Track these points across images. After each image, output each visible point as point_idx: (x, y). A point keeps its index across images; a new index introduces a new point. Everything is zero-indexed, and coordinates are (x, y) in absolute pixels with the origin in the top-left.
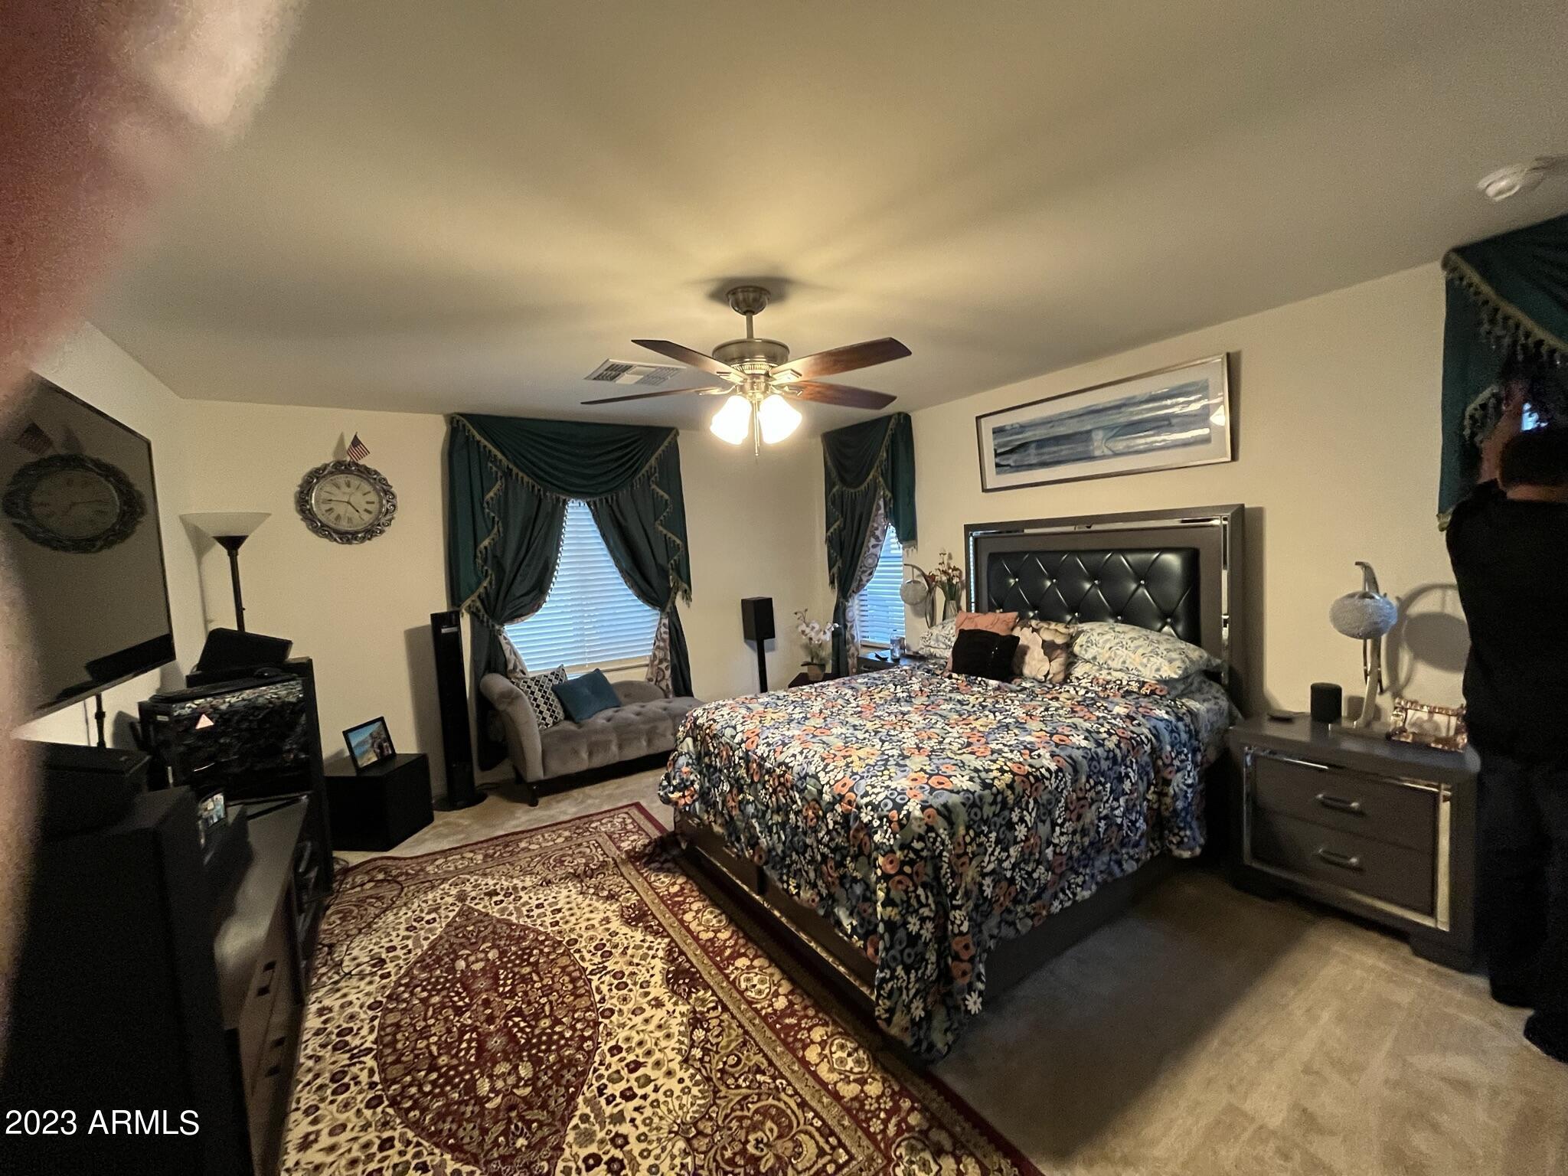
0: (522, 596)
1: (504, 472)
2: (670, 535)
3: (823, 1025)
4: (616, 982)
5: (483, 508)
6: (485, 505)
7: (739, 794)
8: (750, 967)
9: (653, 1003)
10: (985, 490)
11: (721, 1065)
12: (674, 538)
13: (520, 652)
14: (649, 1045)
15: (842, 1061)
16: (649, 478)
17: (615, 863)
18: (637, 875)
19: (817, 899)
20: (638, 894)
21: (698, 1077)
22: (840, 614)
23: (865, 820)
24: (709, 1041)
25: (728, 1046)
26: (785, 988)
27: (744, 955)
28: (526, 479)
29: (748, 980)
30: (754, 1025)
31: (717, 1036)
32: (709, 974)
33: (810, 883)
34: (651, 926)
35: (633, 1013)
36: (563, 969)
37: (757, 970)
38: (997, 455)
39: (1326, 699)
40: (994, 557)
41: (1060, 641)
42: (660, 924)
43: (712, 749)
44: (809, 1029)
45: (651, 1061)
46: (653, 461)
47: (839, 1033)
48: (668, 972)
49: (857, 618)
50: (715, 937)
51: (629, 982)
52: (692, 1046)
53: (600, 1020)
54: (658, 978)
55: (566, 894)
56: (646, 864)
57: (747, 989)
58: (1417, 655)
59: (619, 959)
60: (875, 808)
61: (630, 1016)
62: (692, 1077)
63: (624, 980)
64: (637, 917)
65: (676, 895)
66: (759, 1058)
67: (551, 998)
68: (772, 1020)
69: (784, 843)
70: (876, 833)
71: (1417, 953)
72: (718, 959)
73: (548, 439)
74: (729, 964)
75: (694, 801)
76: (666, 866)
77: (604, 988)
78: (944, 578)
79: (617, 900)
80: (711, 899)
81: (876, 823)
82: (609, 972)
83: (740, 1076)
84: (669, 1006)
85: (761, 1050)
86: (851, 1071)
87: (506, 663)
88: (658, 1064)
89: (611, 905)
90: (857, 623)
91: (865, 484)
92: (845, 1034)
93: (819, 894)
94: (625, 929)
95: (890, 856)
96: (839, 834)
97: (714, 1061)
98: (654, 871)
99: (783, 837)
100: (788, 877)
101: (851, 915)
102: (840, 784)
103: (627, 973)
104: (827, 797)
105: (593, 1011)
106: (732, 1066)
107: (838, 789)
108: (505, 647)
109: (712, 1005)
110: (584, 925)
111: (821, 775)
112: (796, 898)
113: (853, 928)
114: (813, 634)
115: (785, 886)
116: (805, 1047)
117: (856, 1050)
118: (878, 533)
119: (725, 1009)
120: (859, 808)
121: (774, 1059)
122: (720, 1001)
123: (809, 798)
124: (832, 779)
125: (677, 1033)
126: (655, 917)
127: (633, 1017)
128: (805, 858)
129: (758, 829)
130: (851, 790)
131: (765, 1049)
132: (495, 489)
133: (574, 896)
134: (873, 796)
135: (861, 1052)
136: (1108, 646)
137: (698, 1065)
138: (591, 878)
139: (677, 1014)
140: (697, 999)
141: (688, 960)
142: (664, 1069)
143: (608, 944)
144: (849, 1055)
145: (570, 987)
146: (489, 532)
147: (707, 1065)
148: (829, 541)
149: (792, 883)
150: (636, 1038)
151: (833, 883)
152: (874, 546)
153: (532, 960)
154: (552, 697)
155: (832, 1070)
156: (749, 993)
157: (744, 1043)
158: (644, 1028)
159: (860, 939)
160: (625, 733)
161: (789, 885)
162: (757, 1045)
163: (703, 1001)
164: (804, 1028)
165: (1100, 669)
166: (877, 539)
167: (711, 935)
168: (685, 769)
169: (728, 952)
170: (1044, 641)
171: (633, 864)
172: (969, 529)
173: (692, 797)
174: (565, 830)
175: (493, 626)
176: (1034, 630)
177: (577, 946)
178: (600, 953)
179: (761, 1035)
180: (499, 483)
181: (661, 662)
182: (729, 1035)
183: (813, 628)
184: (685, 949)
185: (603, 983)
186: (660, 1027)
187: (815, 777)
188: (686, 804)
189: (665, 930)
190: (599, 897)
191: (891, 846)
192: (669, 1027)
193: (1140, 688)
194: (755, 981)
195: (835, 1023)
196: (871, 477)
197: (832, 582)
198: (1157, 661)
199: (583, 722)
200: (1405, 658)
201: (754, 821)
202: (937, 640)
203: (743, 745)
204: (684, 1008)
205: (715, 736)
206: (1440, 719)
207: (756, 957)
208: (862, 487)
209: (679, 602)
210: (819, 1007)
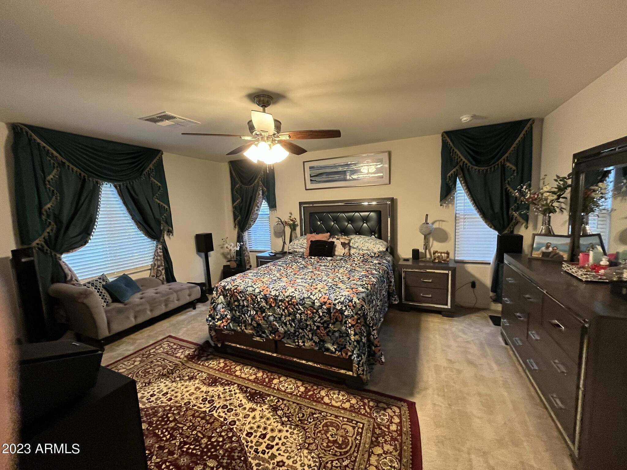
0: (74, 237)
1: (59, 164)
2: (161, 203)
3: (322, 390)
4: (226, 410)
5: (45, 184)
6: (47, 183)
7: (262, 314)
8: (280, 382)
9: (251, 410)
10: (306, 189)
11: (298, 419)
12: (164, 205)
13: (73, 269)
14: (263, 425)
15: (338, 398)
16: (149, 175)
17: (182, 363)
18: (198, 365)
19: (314, 344)
20: (205, 373)
21: (293, 427)
22: (240, 239)
23: (339, 308)
24: (286, 413)
25: (295, 411)
26: (299, 384)
27: (274, 379)
28: (75, 169)
29: (283, 386)
30: (299, 400)
31: (288, 410)
32: (265, 390)
33: (309, 339)
34: (223, 383)
35: (245, 418)
36: (193, 416)
37: (284, 382)
38: (311, 177)
39: (416, 253)
40: (311, 214)
41: (347, 242)
42: (227, 381)
43: (239, 298)
44: (319, 393)
45: (269, 430)
46: (151, 166)
47: (330, 390)
48: (247, 397)
49: (247, 240)
50: (256, 376)
51: (232, 407)
52: (281, 418)
53: (232, 427)
54: (244, 401)
55: (163, 385)
56: (199, 359)
57: (285, 390)
58: (434, 239)
59: (219, 401)
60: (342, 303)
61: (244, 419)
62: (290, 428)
63: (229, 407)
64: (213, 382)
65: (224, 367)
66: (309, 410)
67: (198, 430)
68: (303, 396)
69: (295, 327)
70: (345, 311)
71: (443, 316)
72: (265, 384)
73: (89, 148)
74: (271, 384)
75: (229, 323)
76: (209, 357)
77: (222, 414)
78: (291, 222)
79: (196, 378)
80: (242, 364)
81: (344, 308)
82: (219, 408)
83: (308, 419)
84: (259, 408)
85: (308, 407)
86: (343, 399)
87: (66, 276)
88: (272, 430)
89: (194, 381)
90: (247, 242)
91: (253, 184)
92: (331, 390)
93: (314, 342)
94: (210, 389)
95: (353, 318)
96: (325, 316)
97: (294, 418)
98: (205, 361)
99: (294, 325)
100: (298, 340)
101: (333, 345)
102: (322, 298)
103: (228, 404)
104: (317, 304)
105: (224, 425)
106: (302, 417)
107: (322, 300)
108: (64, 267)
109: (276, 400)
110: (187, 394)
111: (311, 296)
112: (303, 347)
113: (335, 349)
114: (231, 248)
115: (297, 344)
116: (322, 399)
117: (339, 392)
118: (258, 205)
119: (283, 400)
120: (334, 305)
121: (315, 407)
122: (278, 398)
123: (308, 306)
124: (317, 297)
125: (271, 417)
126: (222, 379)
127: (246, 419)
128: (307, 330)
129: (277, 325)
130: (328, 299)
131: (309, 406)
132: (53, 174)
133: (170, 385)
134: (339, 299)
135: (342, 392)
136: (362, 242)
137: (289, 423)
138: (173, 374)
139: (264, 410)
140: (268, 401)
141: (252, 389)
142: (277, 430)
143: (208, 397)
144: (339, 395)
145: (204, 421)
146: (50, 200)
147: (293, 421)
148: (235, 208)
149: (300, 341)
150: (255, 426)
151: (324, 335)
152: (257, 210)
153: (171, 419)
154: (104, 291)
155: (337, 402)
156: (287, 391)
157: (300, 408)
158: (255, 421)
159: (339, 352)
160: (153, 303)
161: (299, 343)
162: (305, 406)
163: (272, 401)
164: (317, 393)
165: (359, 250)
166: (258, 207)
167: (254, 376)
168: (222, 310)
169: (267, 380)
170: (341, 243)
171: (191, 361)
172: (301, 204)
173: (227, 322)
174: (136, 357)
175: (56, 255)
176: (337, 239)
177: (192, 404)
178: (207, 402)
179: (304, 402)
180: (55, 170)
181: (159, 267)
182: (292, 408)
183: (231, 245)
184: (247, 385)
185: (220, 413)
186: (261, 417)
187: (309, 297)
188: (224, 326)
189: (231, 382)
190: (185, 381)
191: (352, 315)
192: (265, 416)
193: (375, 255)
194: (286, 385)
195: (326, 387)
196: (256, 181)
197: (235, 227)
198: (378, 246)
199: (126, 302)
200: (431, 240)
201: (274, 322)
202: (297, 246)
203: (262, 293)
204: (266, 406)
205: (241, 292)
206: (443, 255)
207: (279, 378)
208: (252, 186)
209: (166, 238)
210: (318, 385)
